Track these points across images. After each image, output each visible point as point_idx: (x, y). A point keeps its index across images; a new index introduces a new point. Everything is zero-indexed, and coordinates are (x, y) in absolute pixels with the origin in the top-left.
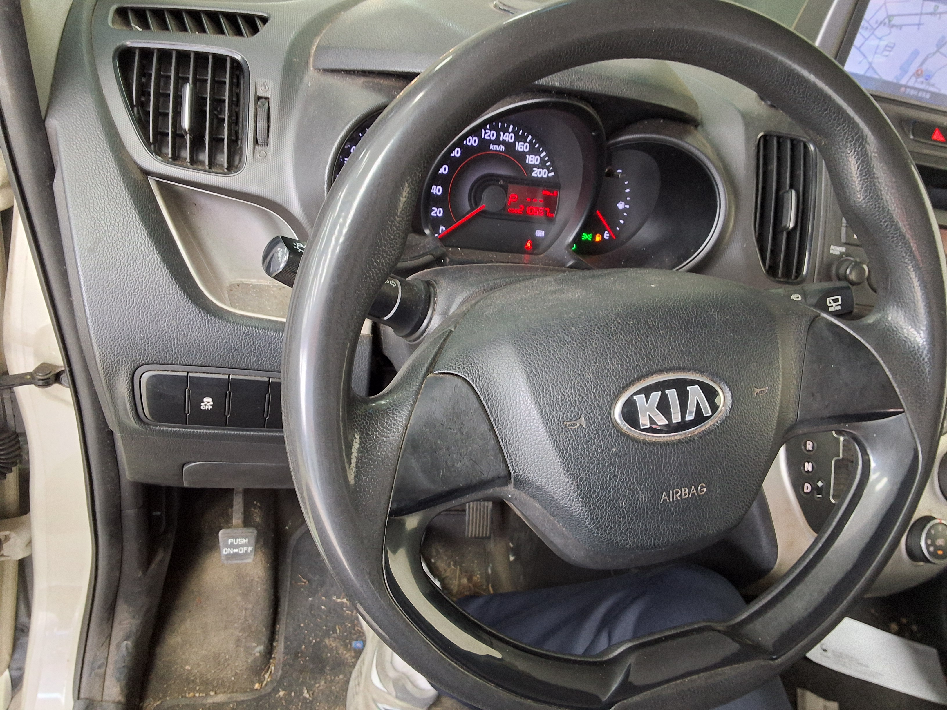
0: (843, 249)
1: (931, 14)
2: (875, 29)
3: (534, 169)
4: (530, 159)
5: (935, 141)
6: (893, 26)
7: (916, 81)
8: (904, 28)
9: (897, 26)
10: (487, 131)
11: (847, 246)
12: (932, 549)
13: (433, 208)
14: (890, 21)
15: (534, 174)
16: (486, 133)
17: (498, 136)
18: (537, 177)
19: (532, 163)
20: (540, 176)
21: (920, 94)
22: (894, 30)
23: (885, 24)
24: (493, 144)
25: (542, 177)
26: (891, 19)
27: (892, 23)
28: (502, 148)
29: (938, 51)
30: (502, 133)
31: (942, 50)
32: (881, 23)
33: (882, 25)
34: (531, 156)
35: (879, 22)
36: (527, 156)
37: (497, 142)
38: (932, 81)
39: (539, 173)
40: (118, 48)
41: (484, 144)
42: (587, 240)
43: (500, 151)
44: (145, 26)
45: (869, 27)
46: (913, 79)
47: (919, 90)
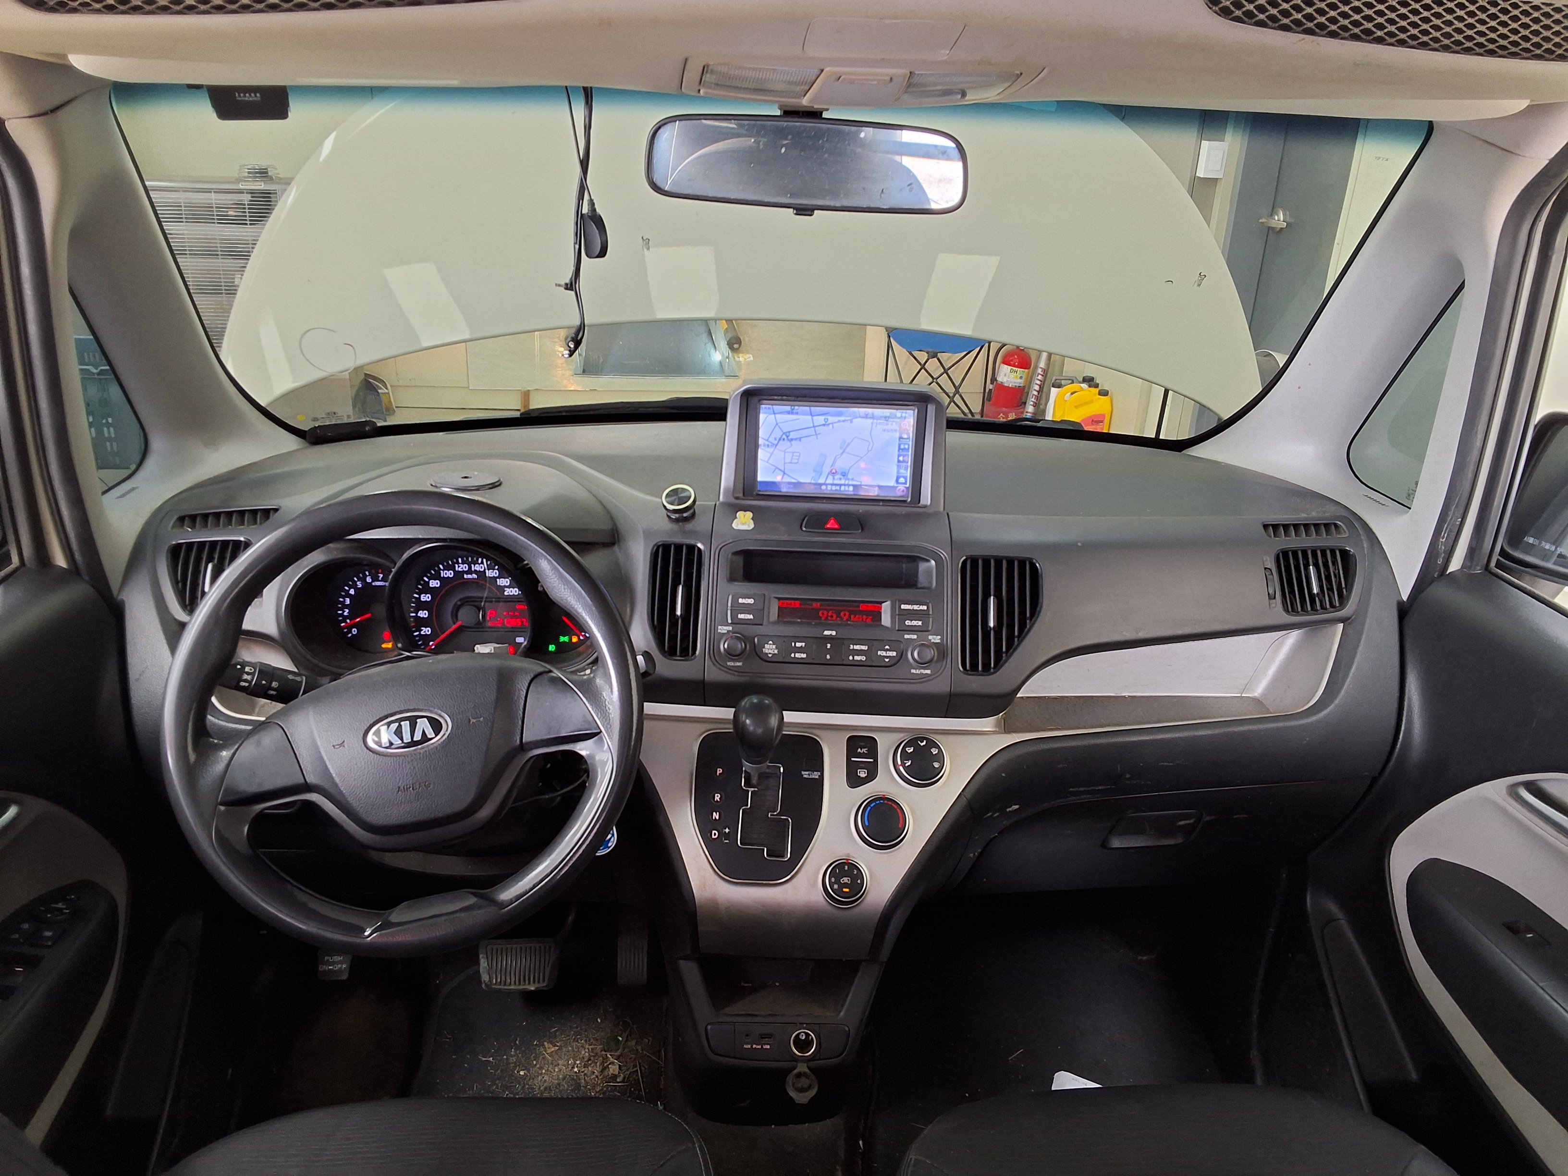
0: (730, 628)
1: (824, 425)
2: (776, 445)
3: (506, 589)
4: (501, 582)
5: (828, 529)
6: (792, 440)
7: (834, 479)
8: (802, 439)
9: (796, 439)
10: (460, 565)
11: (734, 625)
12: (836, 886)
13: (422, 628)
14: (787, 437)
15: (506, 593)
16: (459, 567)
17: (470, 568)
18: (509, 595)
19: (503, 585)
20: (511, 594)
21: (843, 488)
22: (793, 442)
23: (784, 439)
24: (467, 574)
25: (514, 595)
26: (788, 434)
27: (790, 438)
28: (475, 576)
29: (843, 452)
30: (473, 565)
31: (846, 451)
32: (780, 439)
33: (781, 442)
34: (501, 579)
35: (778, 439)
36: (498, 580)
37: (470, 572)
38: (850, 476)
39: (508, 592)
40: (169, 547)
41: (459, 575)
42: (564, 642)
43: (473, 579)
44: (193, 526)
45: (770, 444)
46: (830, 477)
47: (840, 485)
